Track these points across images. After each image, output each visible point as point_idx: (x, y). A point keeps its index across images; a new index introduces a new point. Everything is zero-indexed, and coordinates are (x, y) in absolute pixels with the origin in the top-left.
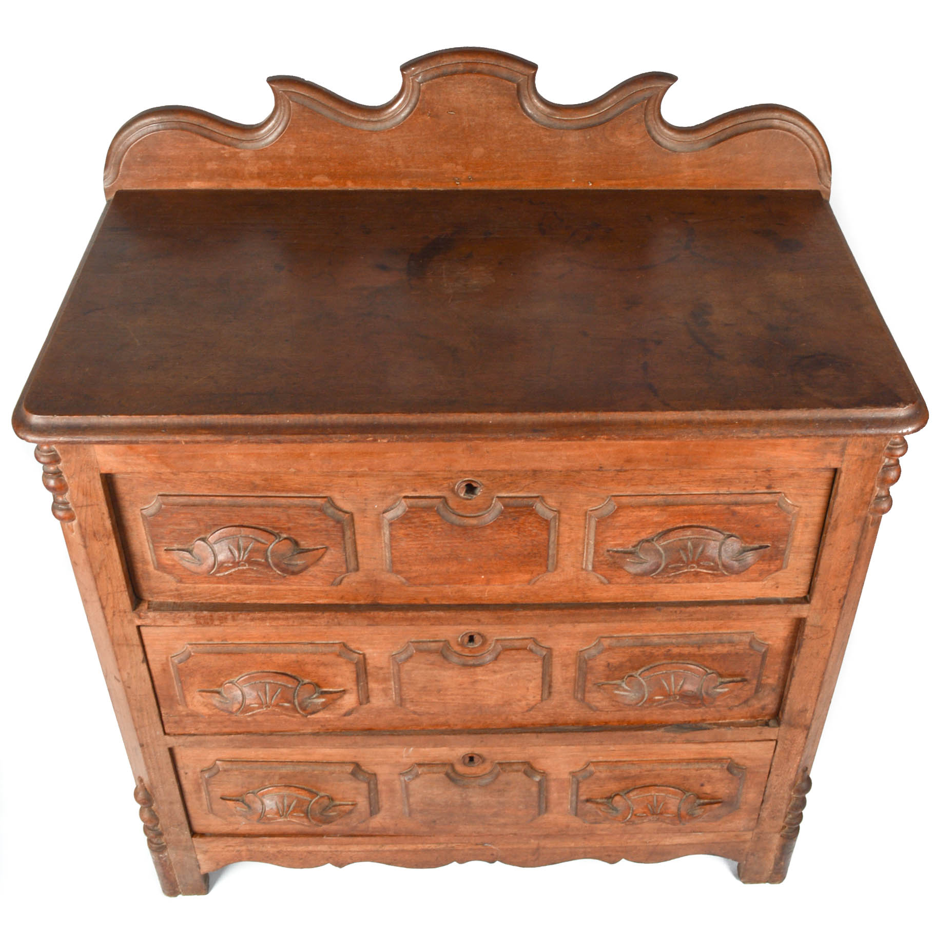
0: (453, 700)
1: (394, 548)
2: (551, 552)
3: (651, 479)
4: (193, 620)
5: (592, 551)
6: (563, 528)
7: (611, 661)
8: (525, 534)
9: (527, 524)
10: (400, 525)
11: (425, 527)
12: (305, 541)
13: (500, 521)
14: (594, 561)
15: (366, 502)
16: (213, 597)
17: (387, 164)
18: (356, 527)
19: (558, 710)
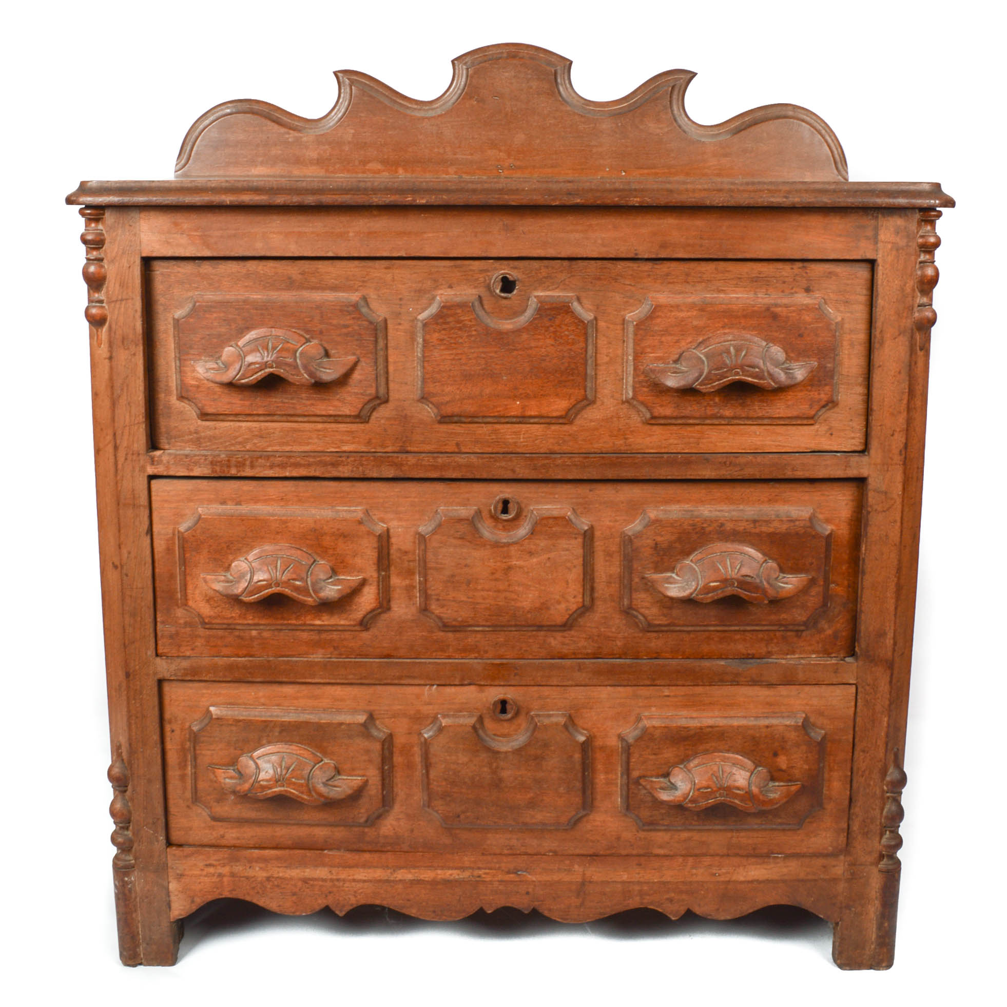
0: (484, 599)
1: (427, 359)
2: (590, 371)
3: (688, 275)
4: (210, 467)
5: (632, 368)
6: (602, 341)
7: (659, 539)
8: (562, 341)
9: (563, 326)
10: (434, 326)
11: (460, 329)
12: (336, 349)
13: (536, 322)
14: (634, 381)
15: (402, 302)
16: (233, 442)
17: (436, 150)
18: (389, 338)
19: (602, 630)
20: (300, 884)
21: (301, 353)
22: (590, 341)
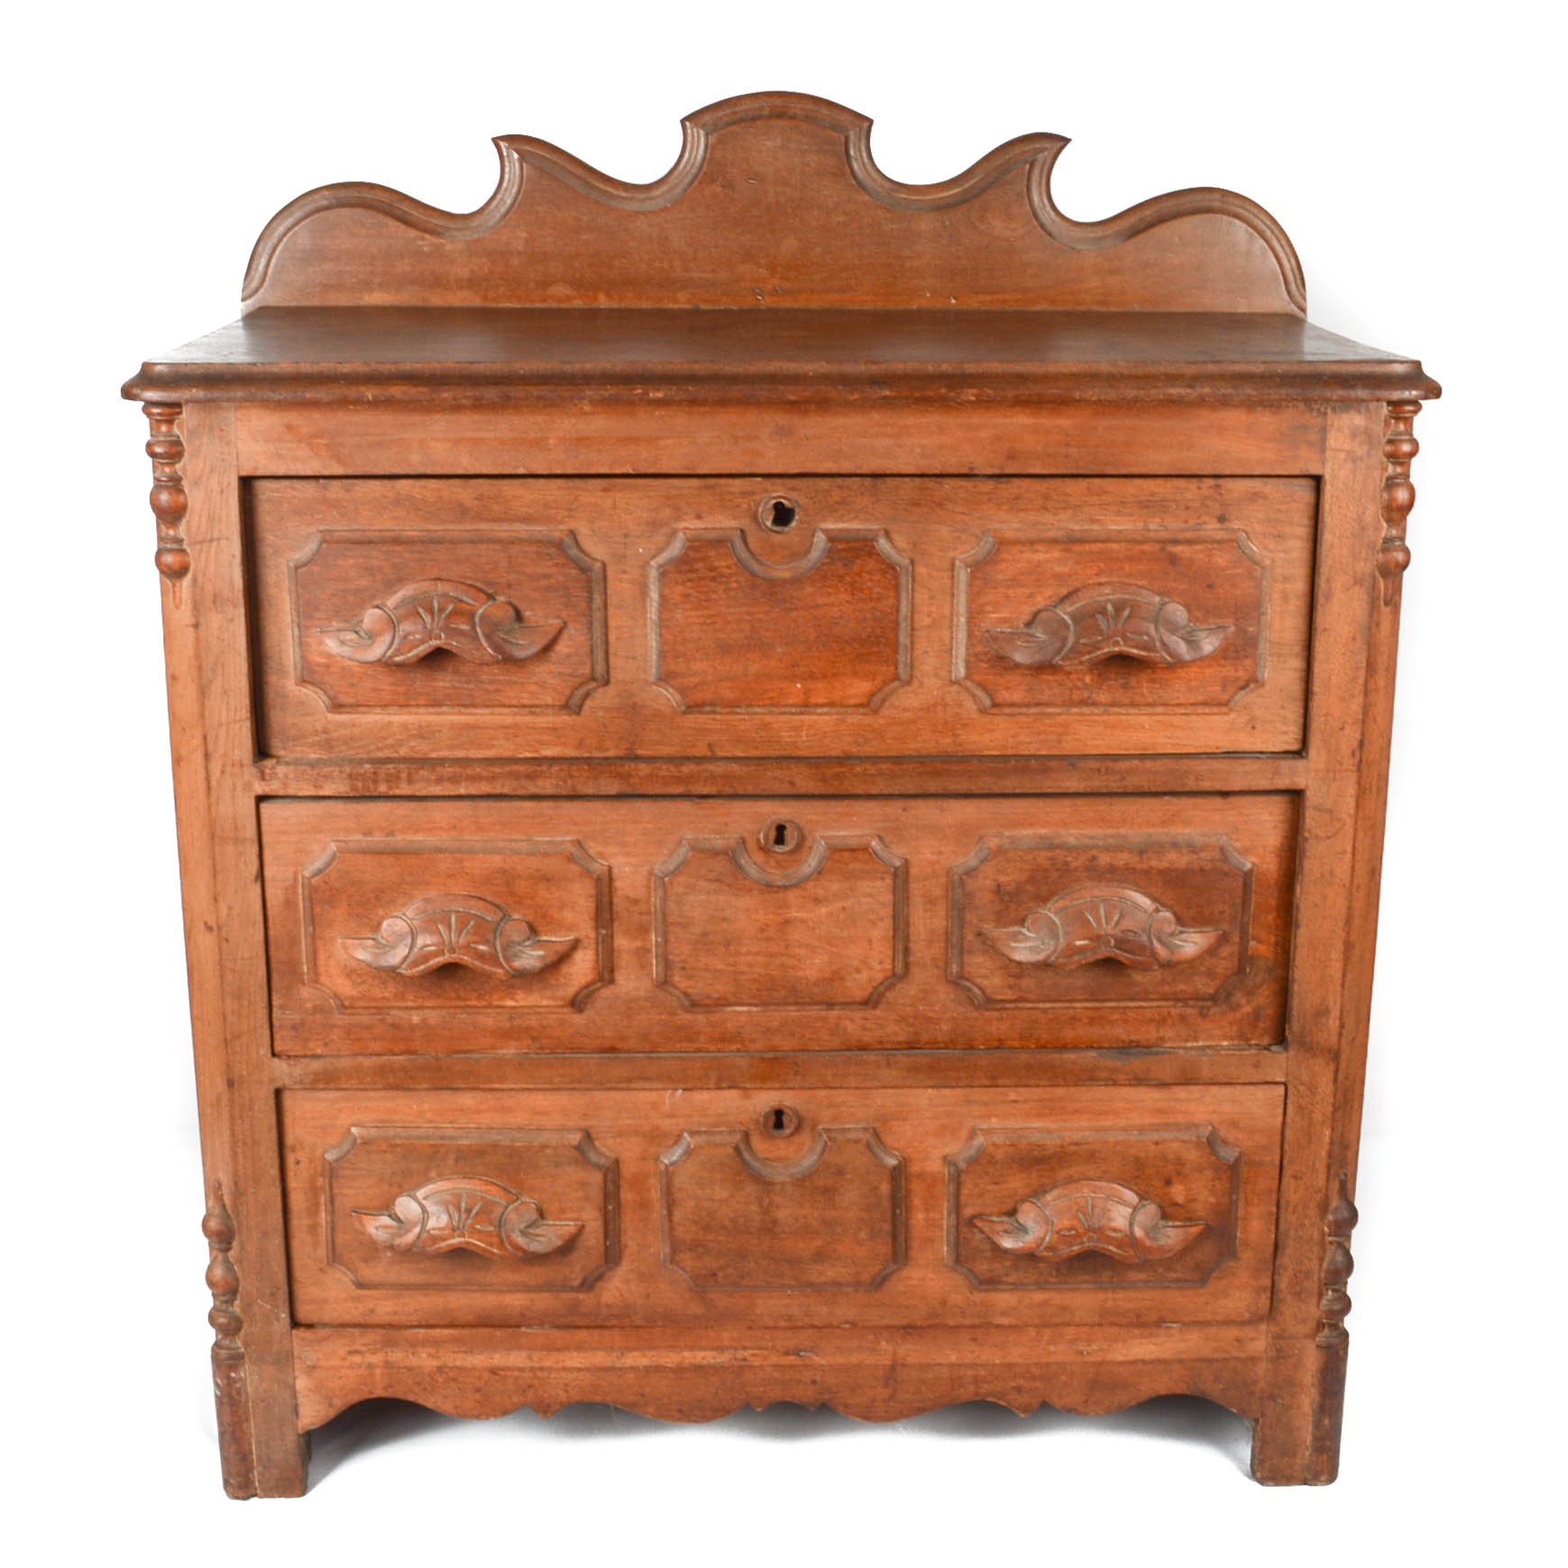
0: (750, 966)
1: (665, 623)
2: (903, 639)
3: (1046, 497)
4: (346, 782)
5: (965, 634)
6: (922, 596)
7: (1003, 879)
8: (862, 596)
9: (864, 575)
10: (677, 577)
11: (713, 579)
12: (533, 609)
13: (825, 568)
14: (968, 654)
15: (628, 540)
17: (658, 265)
18: (609, 592)
19: (921, 1008)
20: (486, 1375)
21: (482, 617)
22: (903, 595)
